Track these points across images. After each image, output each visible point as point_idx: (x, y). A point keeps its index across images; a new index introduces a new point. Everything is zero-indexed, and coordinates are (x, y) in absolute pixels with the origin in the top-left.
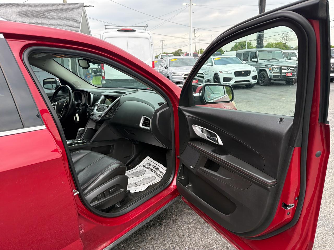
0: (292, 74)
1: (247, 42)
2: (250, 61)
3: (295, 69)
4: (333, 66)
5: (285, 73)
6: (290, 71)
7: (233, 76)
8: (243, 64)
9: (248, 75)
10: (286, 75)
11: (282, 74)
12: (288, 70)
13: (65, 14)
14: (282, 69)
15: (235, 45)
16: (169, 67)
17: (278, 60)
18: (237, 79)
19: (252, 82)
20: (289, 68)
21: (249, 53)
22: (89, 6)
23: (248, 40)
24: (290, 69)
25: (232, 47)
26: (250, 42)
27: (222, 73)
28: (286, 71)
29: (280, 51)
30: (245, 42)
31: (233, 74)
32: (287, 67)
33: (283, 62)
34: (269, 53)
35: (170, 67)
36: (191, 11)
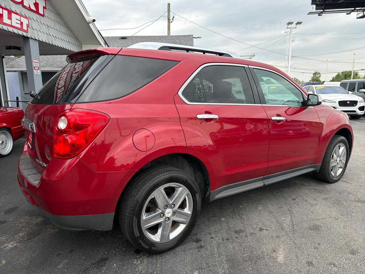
1: (353, 71)
2: (356, 91)
7: (337, 105)
8: (348, 94)
9: (354, 105)
15: (337, 74)
16: (267, 94)
18: (341, 109)
19: (359, 113)
21: (356, 83)
23: (354, 70)
25: (333, 78)
26: (356, 71)
27: (325, 102)
30: (350, 72)
31: (338, 104)
35: (269, 94)
36: (291, 39)
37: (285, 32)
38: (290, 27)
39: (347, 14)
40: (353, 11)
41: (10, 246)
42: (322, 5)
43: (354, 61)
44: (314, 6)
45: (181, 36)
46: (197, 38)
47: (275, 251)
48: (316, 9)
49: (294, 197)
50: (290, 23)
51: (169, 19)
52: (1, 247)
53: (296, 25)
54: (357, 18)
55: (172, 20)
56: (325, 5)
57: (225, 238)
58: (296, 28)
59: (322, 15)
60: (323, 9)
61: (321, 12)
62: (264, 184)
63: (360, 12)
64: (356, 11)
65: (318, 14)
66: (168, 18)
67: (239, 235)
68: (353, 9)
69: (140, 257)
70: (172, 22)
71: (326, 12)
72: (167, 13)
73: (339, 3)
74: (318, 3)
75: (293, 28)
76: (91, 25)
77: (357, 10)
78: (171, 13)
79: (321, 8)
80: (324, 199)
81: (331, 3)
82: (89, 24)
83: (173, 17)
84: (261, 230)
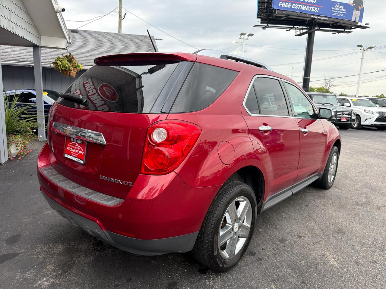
0: (347, 119)
3: (349, 115)
4: (385, 115)
5: (340, 117)
6: (344, 116)
10: (341, 120)
11: (337, 119)
12: (343, 115)
13: (141, 46)
14: (338, 114)
17: (332, 105)
20: (344, 113)
22: (159, 39)
24: (345, 115)
28: (341, 116)
29: (334, 97)
32: (342, 112)
33: (337, 107)
34: (324, 97)
36: (243, 50)
37: (236, 42)
38: (242, 38)
39: (287, 30)
40: (292, 28)
41: (45, 283)
42: (266, 20)
43: (292, 75)
44: (260, 20)
45: (141, 36)
46: (157, 40)
47: (324, 256)
48: (261, 23)
49: (306, 204)
50: (242, 34)
51: (120, 16)
52: (35, 286)
53: (248, 37)
54: (295, 35)
55: (124, 17)
56: (269, 20)
57: (276, 249)
58: (248, 39)
59: (266, 29)
60: (268, 23)
61: (266, 26)
62: (293, 193)
63: (298, 30)
64: (294, 28)
65: (262, 28)
66: (119, 14)
67: (285, 244)
68: (292, 26)
69: (209, 277)
70: (123, 19)
71: (269, 27)
72: (118, 8)
73: (282, 20)
74: (263, 17)
75: (245, 39)
76: (58, 14)
77: (296, 28)
78: (122, 9)
79: (265, 22)
80: (330, 204)
81: (274, 18)
82: (57, 13)
83: (125, 14)
84: (300, 237)
